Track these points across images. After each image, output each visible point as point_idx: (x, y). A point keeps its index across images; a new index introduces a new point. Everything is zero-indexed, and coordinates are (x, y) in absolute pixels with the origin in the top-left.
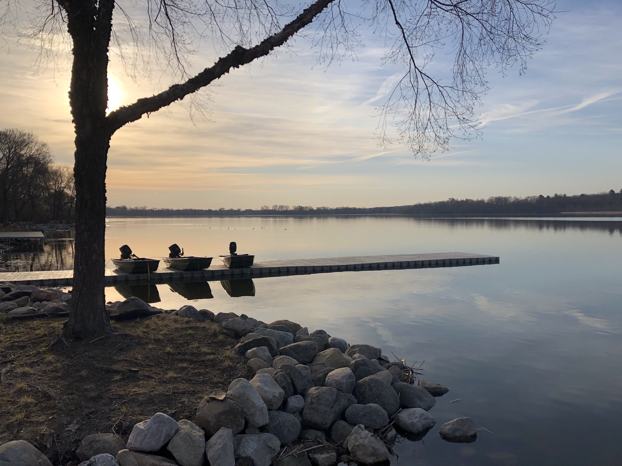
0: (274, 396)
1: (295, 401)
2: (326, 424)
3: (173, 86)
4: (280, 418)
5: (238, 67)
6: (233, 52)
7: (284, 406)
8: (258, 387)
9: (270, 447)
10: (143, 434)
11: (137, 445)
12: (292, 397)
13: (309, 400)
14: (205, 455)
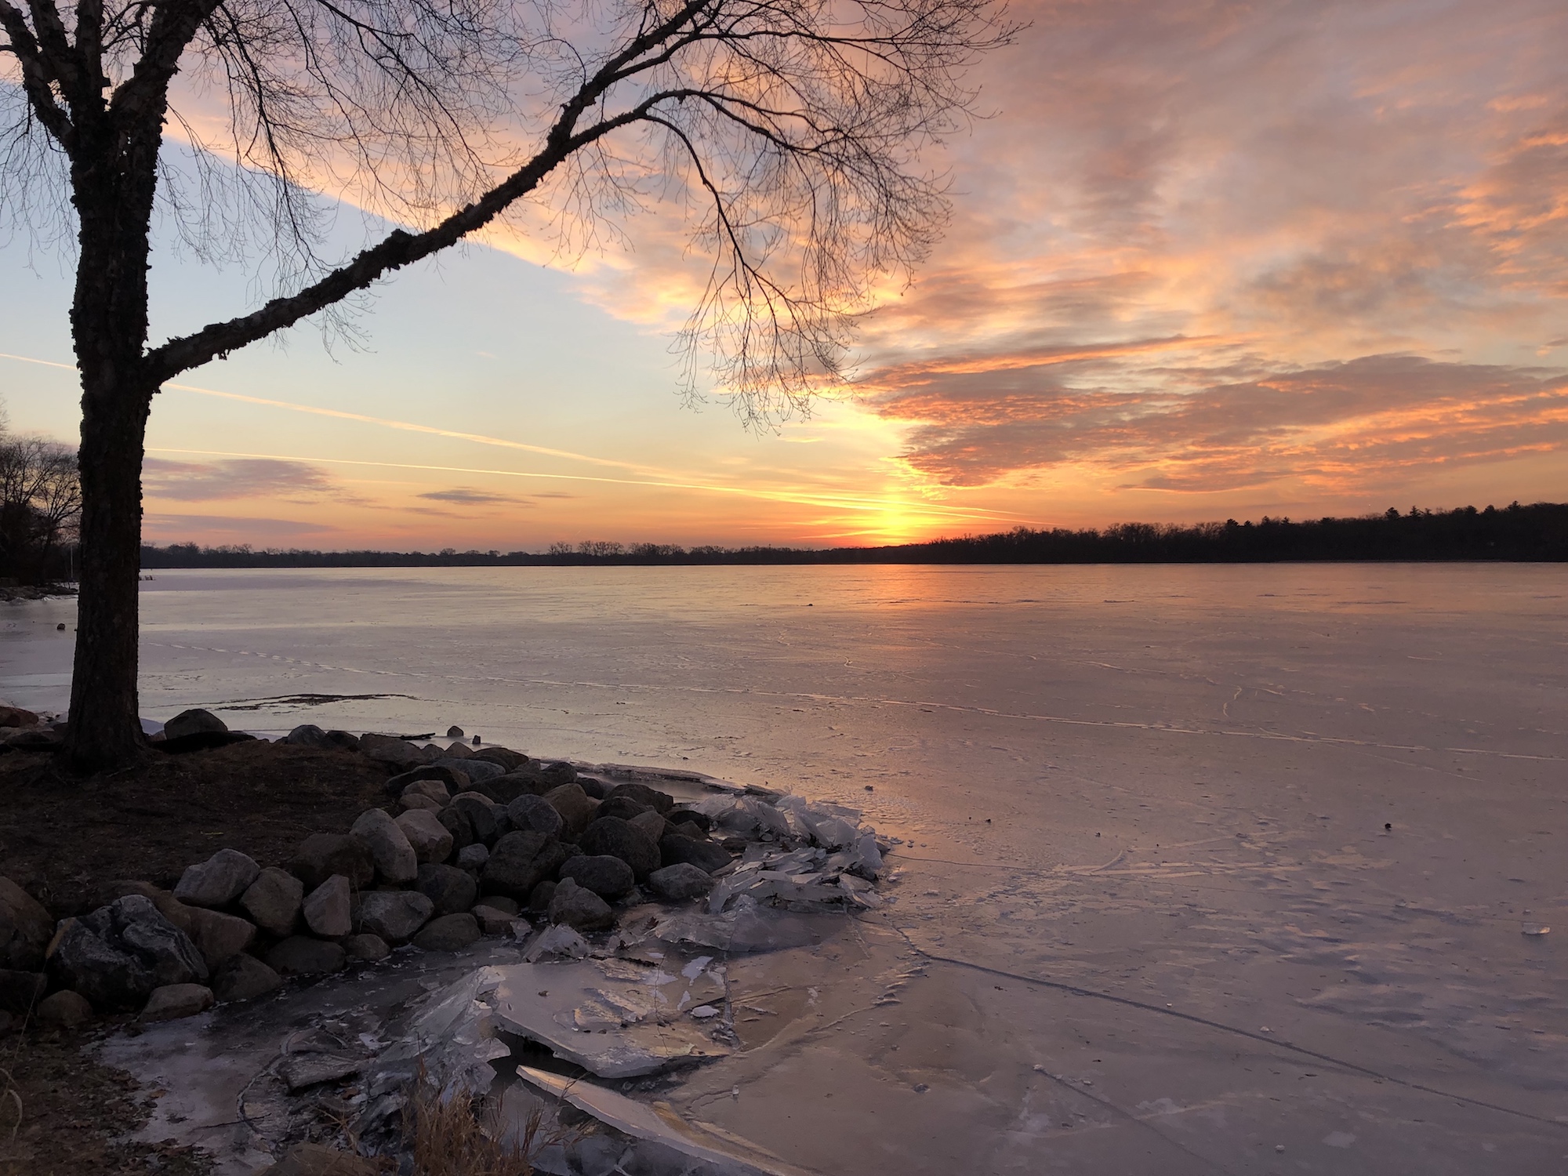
0: (431, 840)
1: (472, 853)
2: (521, 885)
3: (273, 303)
4: (437, 872)
5: (398, 268)
6: (387, 241)
7: (453, 859)
8: (405, 825)
9: (413, 909)
10: (201, 878)
11: (190, 893)
12: (468, 847)
13: (496, 849)
14: (301, 911)
